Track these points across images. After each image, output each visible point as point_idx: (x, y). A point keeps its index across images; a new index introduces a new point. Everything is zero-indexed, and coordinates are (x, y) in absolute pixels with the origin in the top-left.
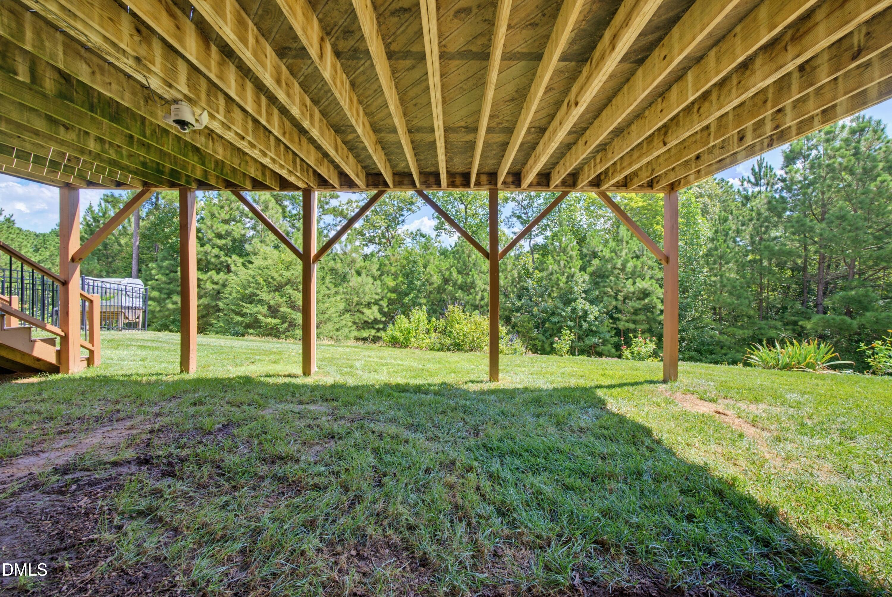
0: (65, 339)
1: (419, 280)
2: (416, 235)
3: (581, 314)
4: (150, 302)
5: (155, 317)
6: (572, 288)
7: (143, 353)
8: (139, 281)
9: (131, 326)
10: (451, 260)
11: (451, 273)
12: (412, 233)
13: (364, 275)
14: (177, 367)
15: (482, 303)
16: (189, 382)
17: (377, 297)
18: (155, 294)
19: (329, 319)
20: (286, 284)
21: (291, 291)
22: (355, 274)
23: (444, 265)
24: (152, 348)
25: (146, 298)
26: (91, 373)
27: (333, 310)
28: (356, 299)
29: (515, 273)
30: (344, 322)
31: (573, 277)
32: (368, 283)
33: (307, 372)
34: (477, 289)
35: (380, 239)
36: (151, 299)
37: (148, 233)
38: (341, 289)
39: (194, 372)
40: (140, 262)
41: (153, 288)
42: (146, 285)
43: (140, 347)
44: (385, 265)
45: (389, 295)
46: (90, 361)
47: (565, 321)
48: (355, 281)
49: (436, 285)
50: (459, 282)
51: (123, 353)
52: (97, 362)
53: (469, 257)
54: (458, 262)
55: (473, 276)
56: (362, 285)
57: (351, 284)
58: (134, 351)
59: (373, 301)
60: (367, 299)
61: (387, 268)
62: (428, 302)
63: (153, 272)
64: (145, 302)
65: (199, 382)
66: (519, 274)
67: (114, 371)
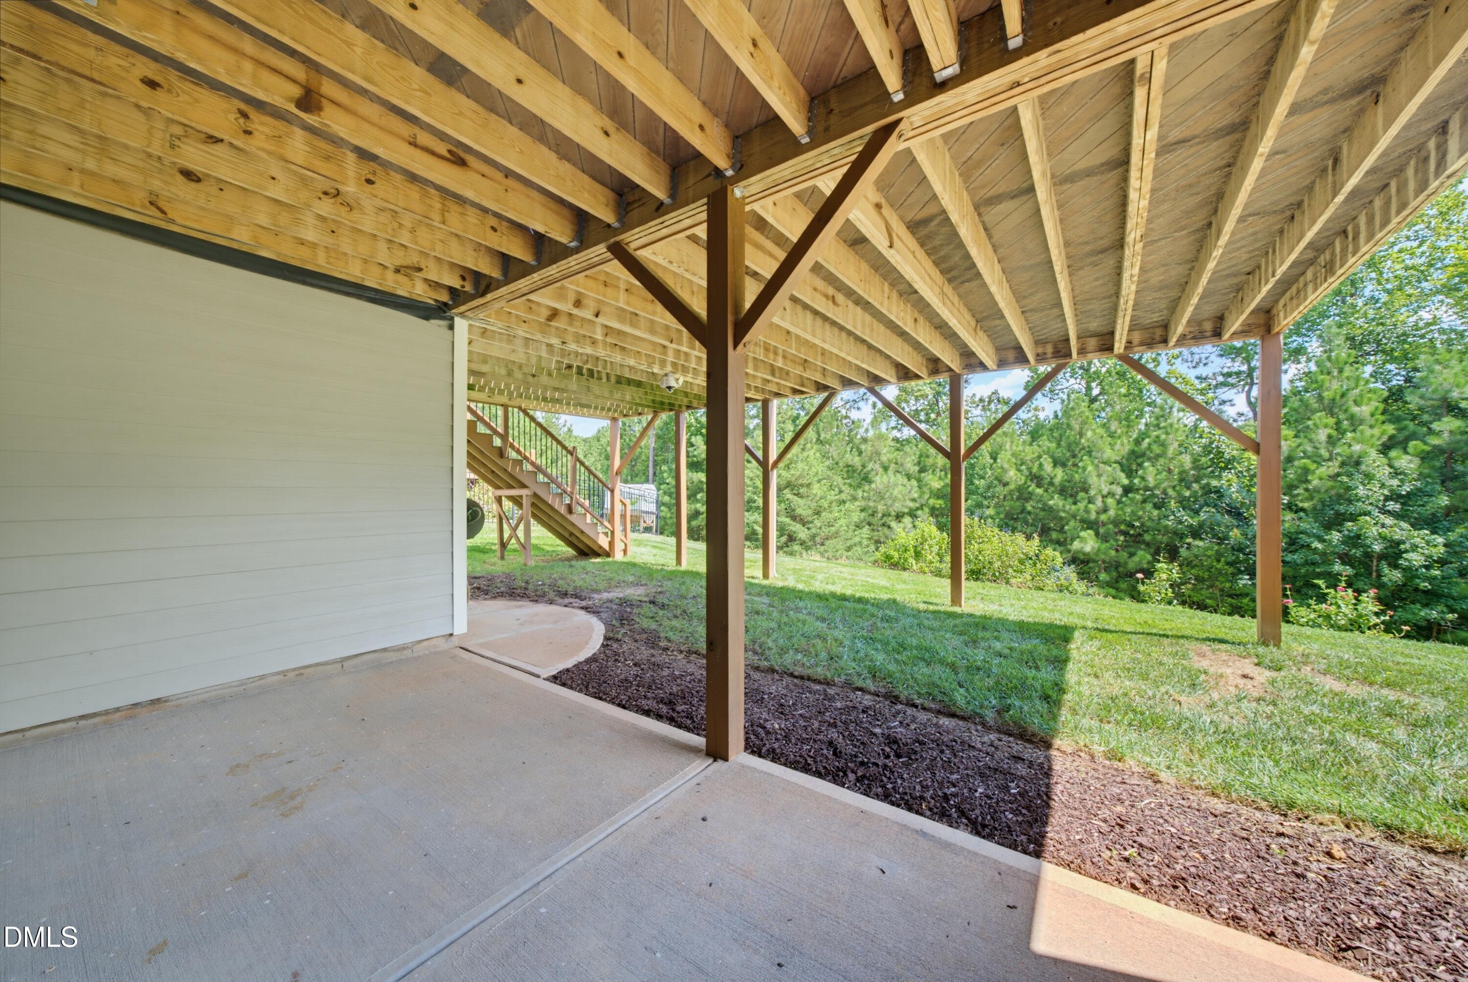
0: (613, 532)
1: (983, 478)
2: (990, 402)
3: (1377, 548)
4: (662, 508)
5: (666, 524)
6: (1348, 489)
7: (655, 551)
8: (652, 487)
9: (648, 530)
10: (1046, 443)
11: (1041, 465)
12: (981, 400)
13: (891, 472)
14: (674, 562)
15: (1103, 517)
16: (680, 571)
17: (912, 505)
18: (666, 499)
19: (836, 535)
20: (785, 488)
21: (790, 496)
22: (881, 470)
23: (1030, 453)
24: (661, 549)
25: (659, 504)
26: (626, 560)
27: (842, 522)
28: (881, 508)
29: (1186, 460)
30: (857, 539)
31: (1358, 463)
32: (896, 485)
33: (766, 575)
34: (1092, 493)
35: (927, 414)
36: (664, 504)
37: (660, 433)
38: (860, 493)
39: (684, 566)
40: (656, 464)
41: (665, 493)
42: (659, 489)
43: (654, 547)
44: (928, 456)
45: (932, 502)
46: (625, 551)
47: (1327, 562)
48: (880, 480)
49: (1012, 486)
50: (1057, 481)
51: (643, 550)
52: (629, 553)
53: (1081, 434)
54: (1059, 445)
55: (1084, 469)
56: (888, 487)
57: (873, 486)
58: (649, 549)
59: (906, 510)
60: (898, 507)
61: (931, 461)
62: (998, 513)
63: (665, 475)
64: (658, 508)
65: (686, 573)
66: (1195, 461)
67: (638, 560)
